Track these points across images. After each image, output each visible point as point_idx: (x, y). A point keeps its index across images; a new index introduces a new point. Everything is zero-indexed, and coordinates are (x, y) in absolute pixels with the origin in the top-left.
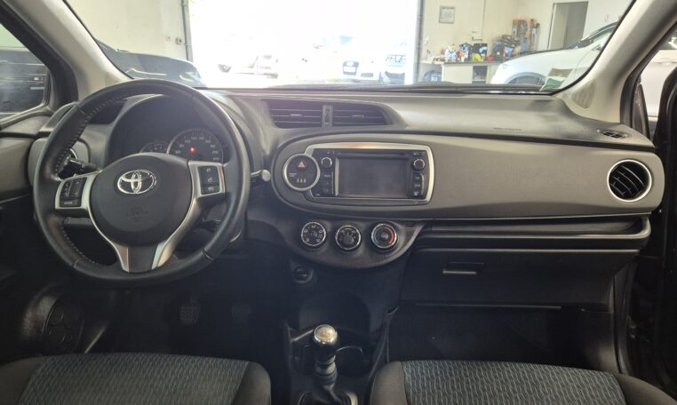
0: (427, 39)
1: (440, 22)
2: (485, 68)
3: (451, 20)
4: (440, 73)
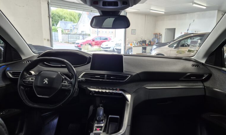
0: (128, 39)
1: (131, 34)
2: (146, 48)
3: (135, 33)
4: (132, 49)
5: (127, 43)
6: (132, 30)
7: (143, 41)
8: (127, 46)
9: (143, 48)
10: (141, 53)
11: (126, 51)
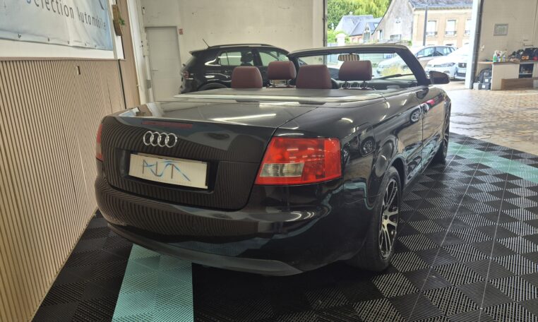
0: (483, 47)
1: (495, 35)
2: (532, 65)
3: (505, 33)
4: (491, 70)
5: (480, 57)
6: (497, 25)
7: (526, 49)
8: (479, 62)
9: (521, 66)
10: (518, 77)
11: (477, 74)
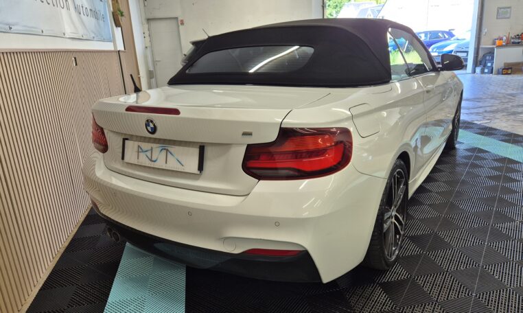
0: (486, 30)
1: (497, 18)
3: (508, 15)
4: (494, 53)
5: (483, 40)
6: (499, 9)
8: (481, 46)
11: (479, 59)
